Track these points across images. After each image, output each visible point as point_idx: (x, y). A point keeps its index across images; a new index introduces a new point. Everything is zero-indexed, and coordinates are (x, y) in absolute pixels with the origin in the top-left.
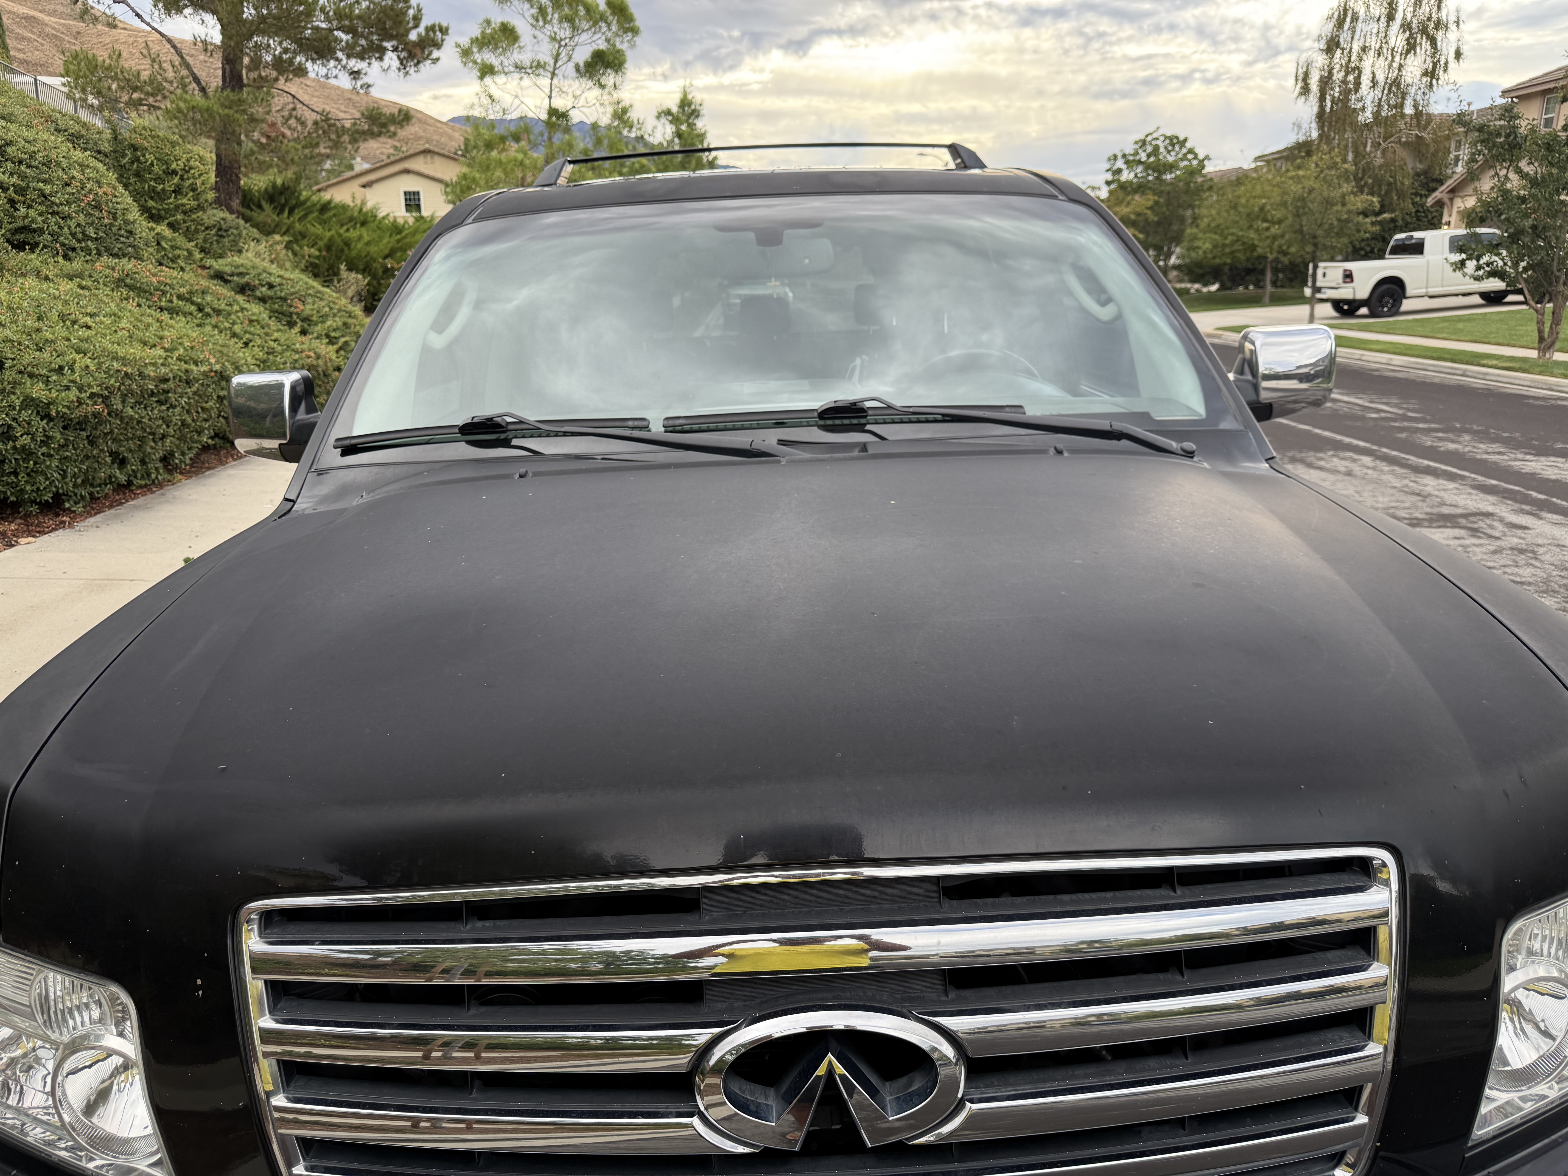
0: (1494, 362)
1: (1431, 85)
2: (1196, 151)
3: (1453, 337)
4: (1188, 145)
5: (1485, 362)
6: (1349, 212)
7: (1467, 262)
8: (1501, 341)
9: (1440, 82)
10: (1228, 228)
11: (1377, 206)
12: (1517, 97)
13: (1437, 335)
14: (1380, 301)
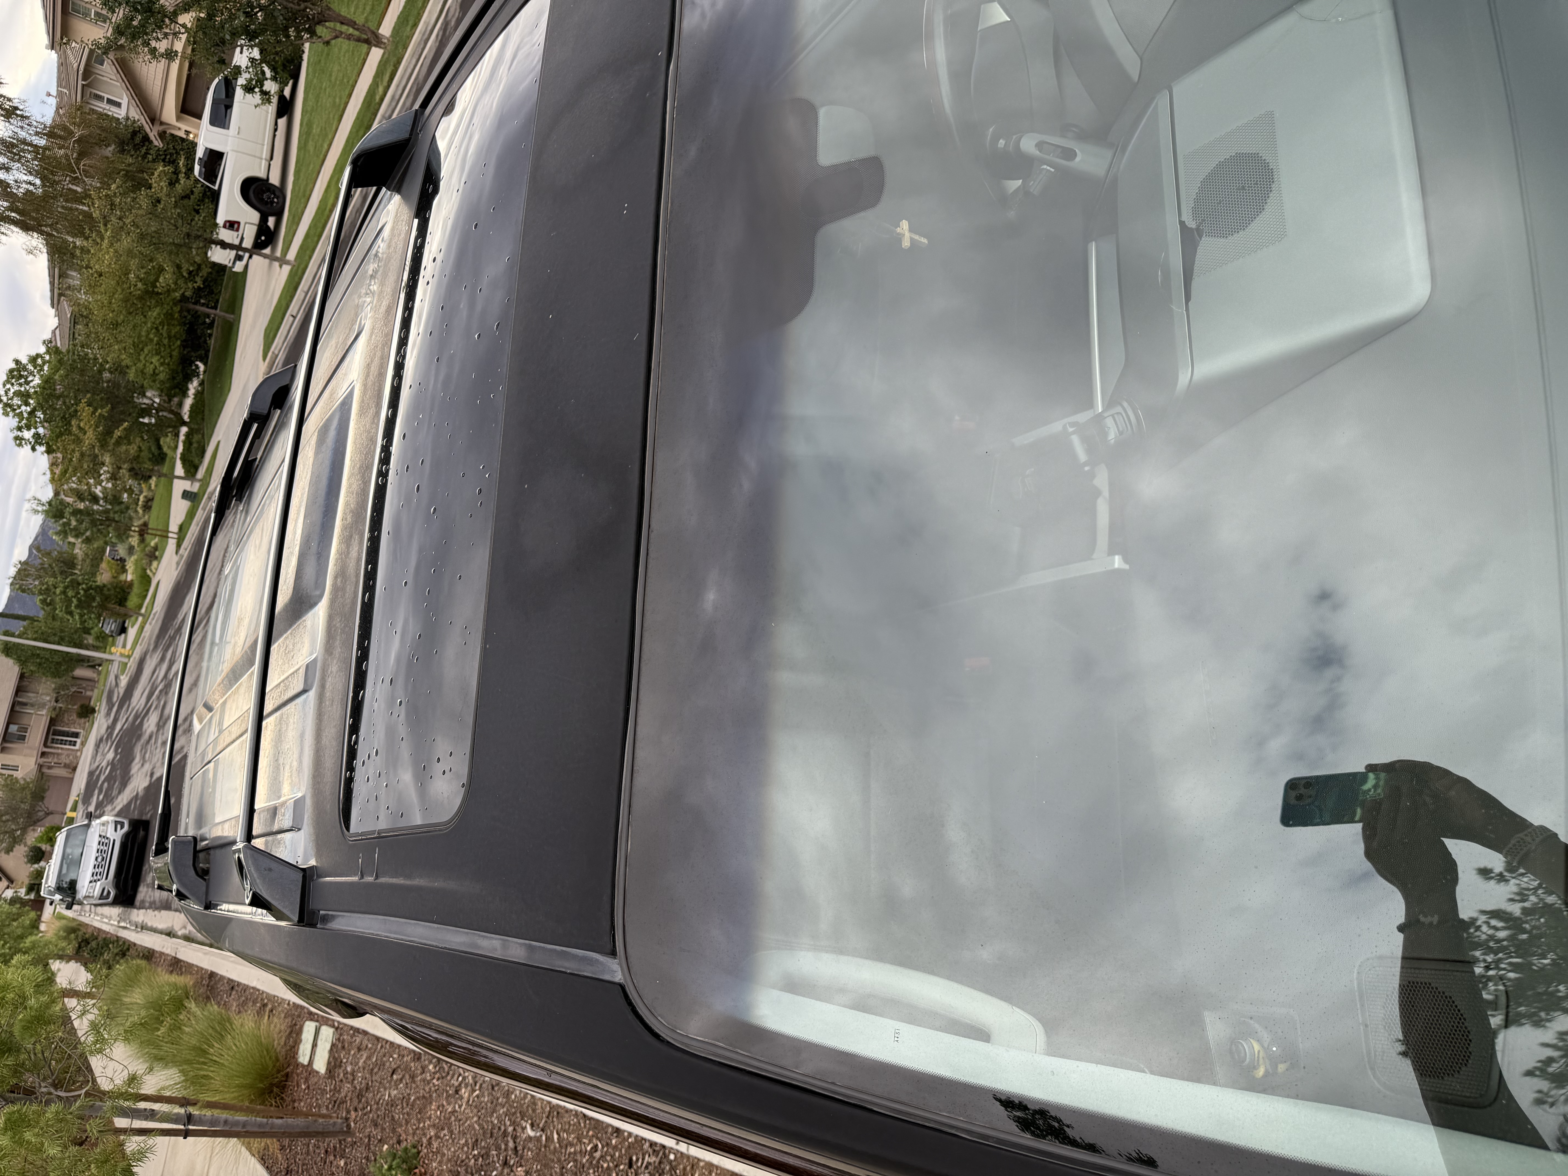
0: (381, 89)
1: (22, 116)
2: (33, 353)
3: (330, 137)
4: (24, 361)
5: (378, 98)
6: (168, 195)
7: (264, 88)
8: (347, 93)
9: (21, 107)
10: (139, 336)
11: (170, 169)
12: (62, 39)
13: (324, 150)
14: (266, 203)
